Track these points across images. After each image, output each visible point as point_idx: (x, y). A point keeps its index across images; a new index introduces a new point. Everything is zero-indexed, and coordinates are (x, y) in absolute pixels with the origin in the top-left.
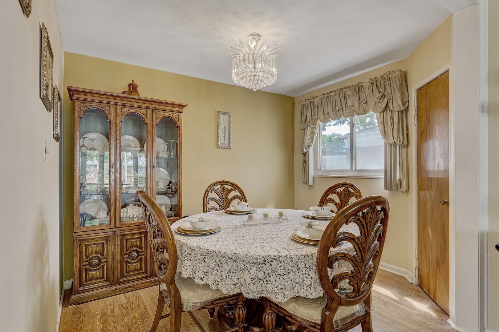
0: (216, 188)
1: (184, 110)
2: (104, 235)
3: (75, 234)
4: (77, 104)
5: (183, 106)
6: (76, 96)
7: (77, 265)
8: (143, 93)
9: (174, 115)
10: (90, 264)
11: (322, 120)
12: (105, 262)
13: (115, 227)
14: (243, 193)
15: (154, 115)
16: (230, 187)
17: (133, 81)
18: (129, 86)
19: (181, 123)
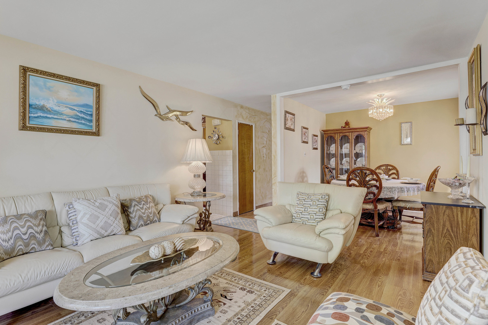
0: (382, 168)
6: (325, 133)
9: (362, 133)
14: (398, 171)
15: (353, 135)
16: (391, 168)
17: (348, 120)
18: (345, 123)
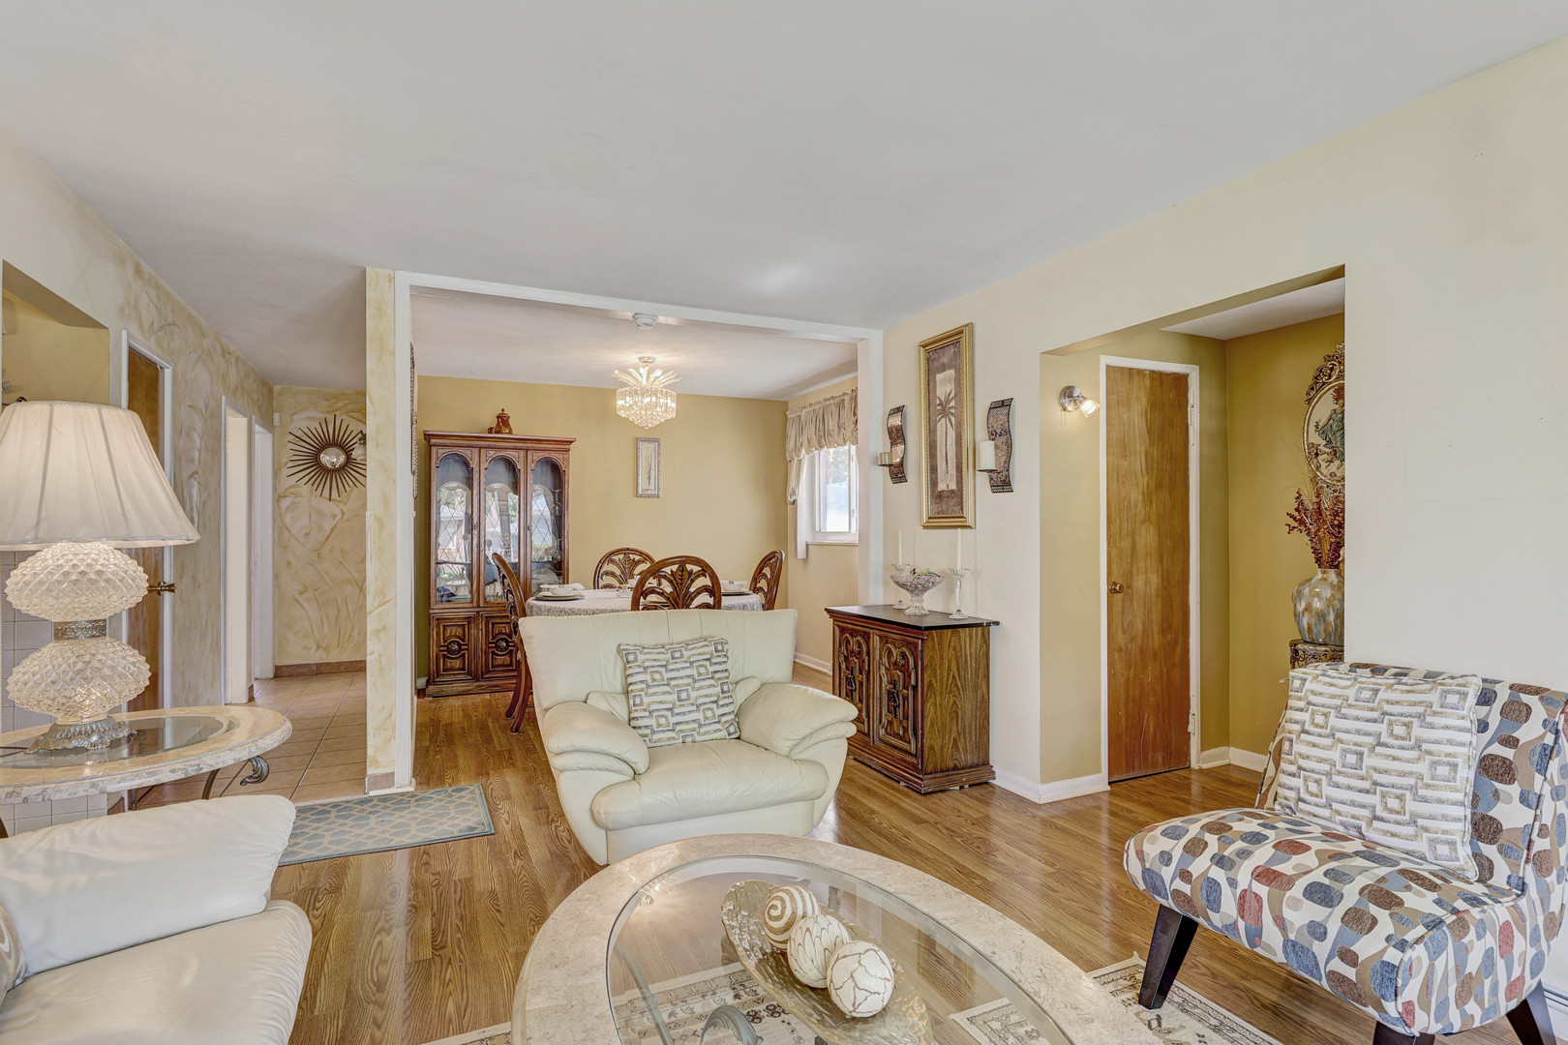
0: (616, 558)
1: (572, 446)
2: (465, 615)
3: (431, 611)
4: (434, 450)
5: (571, 442)
6: (433, 441)
7: (434, 650)
8: (520, 428)
9: (558, 455)
10: (449, 651)
11: (818, 446)
12: (467, 649)
13: (479, 607)
15: (529, 457)
16: (637, 558)
17: (503, 410)
18: (498, 417)
19: (568, 467)
